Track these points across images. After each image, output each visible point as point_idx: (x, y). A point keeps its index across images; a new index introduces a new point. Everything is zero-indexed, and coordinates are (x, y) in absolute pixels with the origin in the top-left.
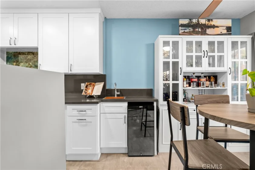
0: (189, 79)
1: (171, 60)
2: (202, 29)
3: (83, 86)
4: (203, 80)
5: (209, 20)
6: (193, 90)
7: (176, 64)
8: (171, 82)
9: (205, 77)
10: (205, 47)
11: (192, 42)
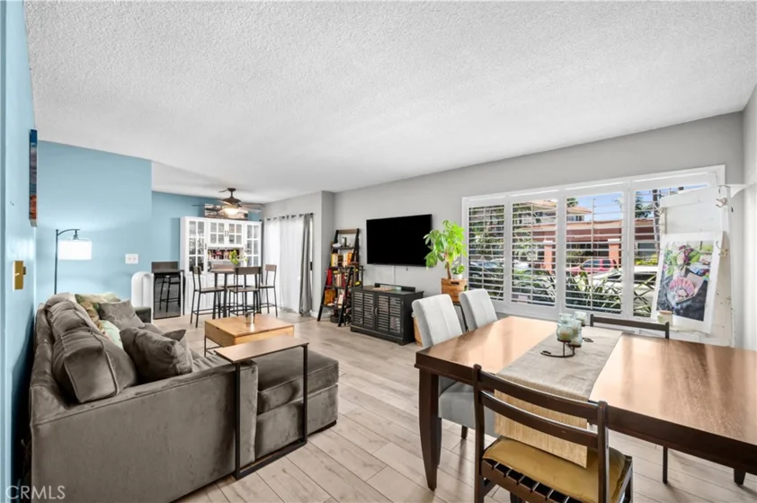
0: (214, 252)
1: (197, 237)
4: (226, 254)
6: (217, 261)
7: (201, 241)
8: (197, 256)
9: (228, 251)
10: (227, 228)
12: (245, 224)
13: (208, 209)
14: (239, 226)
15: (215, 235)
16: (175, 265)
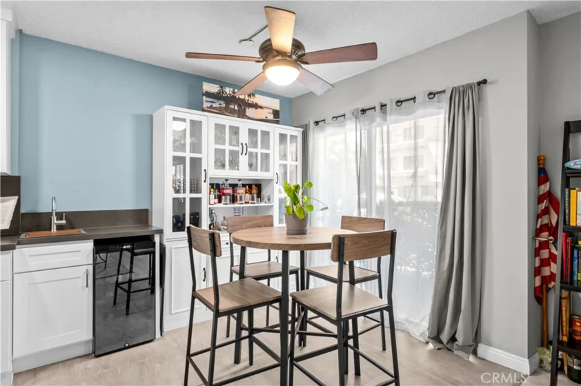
0: (217, 188)
1: (188, 155)
2: (239, 106)
4: (241, 191)
5: (249, 95)
6: (225, 209)
7: (196, 163)
8: (188, 196)
9: (244, 186)
10: (244, 137)
11: (224, 126)
12: (275, 130)
13: (208, 94)
14: (266, 134)
15: (224, 151)
16: (143, 216)
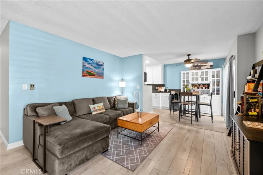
1: (186, 79)
2: (199, 67)
3: (157, 88)
4: (201, 86)
7: (188, 81)
12: (210, 71)
14: (207, 72)
